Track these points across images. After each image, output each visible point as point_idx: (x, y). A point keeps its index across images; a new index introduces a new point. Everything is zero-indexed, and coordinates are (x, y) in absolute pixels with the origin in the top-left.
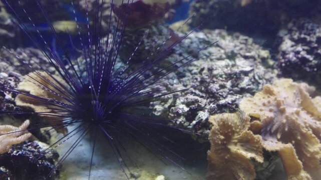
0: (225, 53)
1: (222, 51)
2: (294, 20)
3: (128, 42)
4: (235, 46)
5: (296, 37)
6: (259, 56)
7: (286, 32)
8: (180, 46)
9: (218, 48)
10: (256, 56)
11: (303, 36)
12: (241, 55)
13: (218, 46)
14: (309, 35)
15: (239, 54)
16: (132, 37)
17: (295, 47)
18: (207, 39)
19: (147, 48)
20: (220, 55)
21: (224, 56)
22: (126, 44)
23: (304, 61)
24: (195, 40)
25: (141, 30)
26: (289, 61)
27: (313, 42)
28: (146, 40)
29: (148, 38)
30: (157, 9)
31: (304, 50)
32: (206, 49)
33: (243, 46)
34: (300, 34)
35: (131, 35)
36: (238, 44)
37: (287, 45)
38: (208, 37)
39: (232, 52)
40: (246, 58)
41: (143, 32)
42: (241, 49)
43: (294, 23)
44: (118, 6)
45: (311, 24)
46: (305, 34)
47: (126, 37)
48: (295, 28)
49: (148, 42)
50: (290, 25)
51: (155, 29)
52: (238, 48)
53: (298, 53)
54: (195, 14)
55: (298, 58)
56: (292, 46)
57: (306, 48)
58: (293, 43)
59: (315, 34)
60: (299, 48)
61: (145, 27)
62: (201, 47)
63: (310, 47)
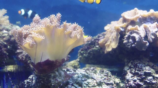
0: (96, 83)
1: (95, 81)
2: (132, 61)
3: (42, 82)
4: (102, 78)
5: (133, 72)
6: (115, 82)
7: (128, 68)
8: (72, 79)
9: (93, 80)
10: (113, 83)
11: (137, 71)
12: (105, 83)
13: (92, 78)
14: (140, 71)
15: (104, 82)
16: (44, 79)
17: (133, 77)
18: (86, 74)
19: (53, 85)
20: (94, 84)
21: (96, 84)
22: (41, 83)
23: (139, 85)
24: (80, 75)
25: (49, 74)
26: (131, 86)
27: (142, 75)
28: (52, 80)
29: (53, 79)
30: (57, 63)
31: (138, 79)
32: (86, 80)
33: (106, 77)
34: (135, 70)
35: (44, 78)
36: (103, 76)
37: (129, 76)
38: (87, 73)
39: (100, 82)
40: (108, 84)
41: (51, 75)
42: (105, 79)
43: (132, 63)
44: (35, 64)
45: (141, 65)
46: (138, 71)
47: (41, 79)
48: (132, 66)
49: (53, 81)
50: (130, 64)
51: (57, 73)
52: (103, 79)
53: (135, 81)
54: (81, 56)
55: (135, 84)
56: (132, 77)
57: (139, 78)
58: (132, 75)
59: (143, 70)
60: (135, 78)
61: (51, 73)
62: (83, 79)
63: (141, 77)
